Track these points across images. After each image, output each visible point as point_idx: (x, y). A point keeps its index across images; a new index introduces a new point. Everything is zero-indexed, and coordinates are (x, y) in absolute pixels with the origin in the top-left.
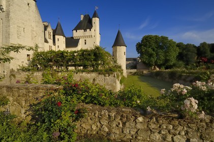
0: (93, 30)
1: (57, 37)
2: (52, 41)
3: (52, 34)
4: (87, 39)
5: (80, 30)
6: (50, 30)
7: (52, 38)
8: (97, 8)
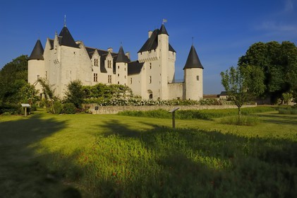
0: (158, 50)
1: (117, 64)
2: (112, 69)
3: (112, 62)
4: (152, 62)
5: (145, 52)
6: (109, 58)
7: (112, 66)
8: (164, 21)
